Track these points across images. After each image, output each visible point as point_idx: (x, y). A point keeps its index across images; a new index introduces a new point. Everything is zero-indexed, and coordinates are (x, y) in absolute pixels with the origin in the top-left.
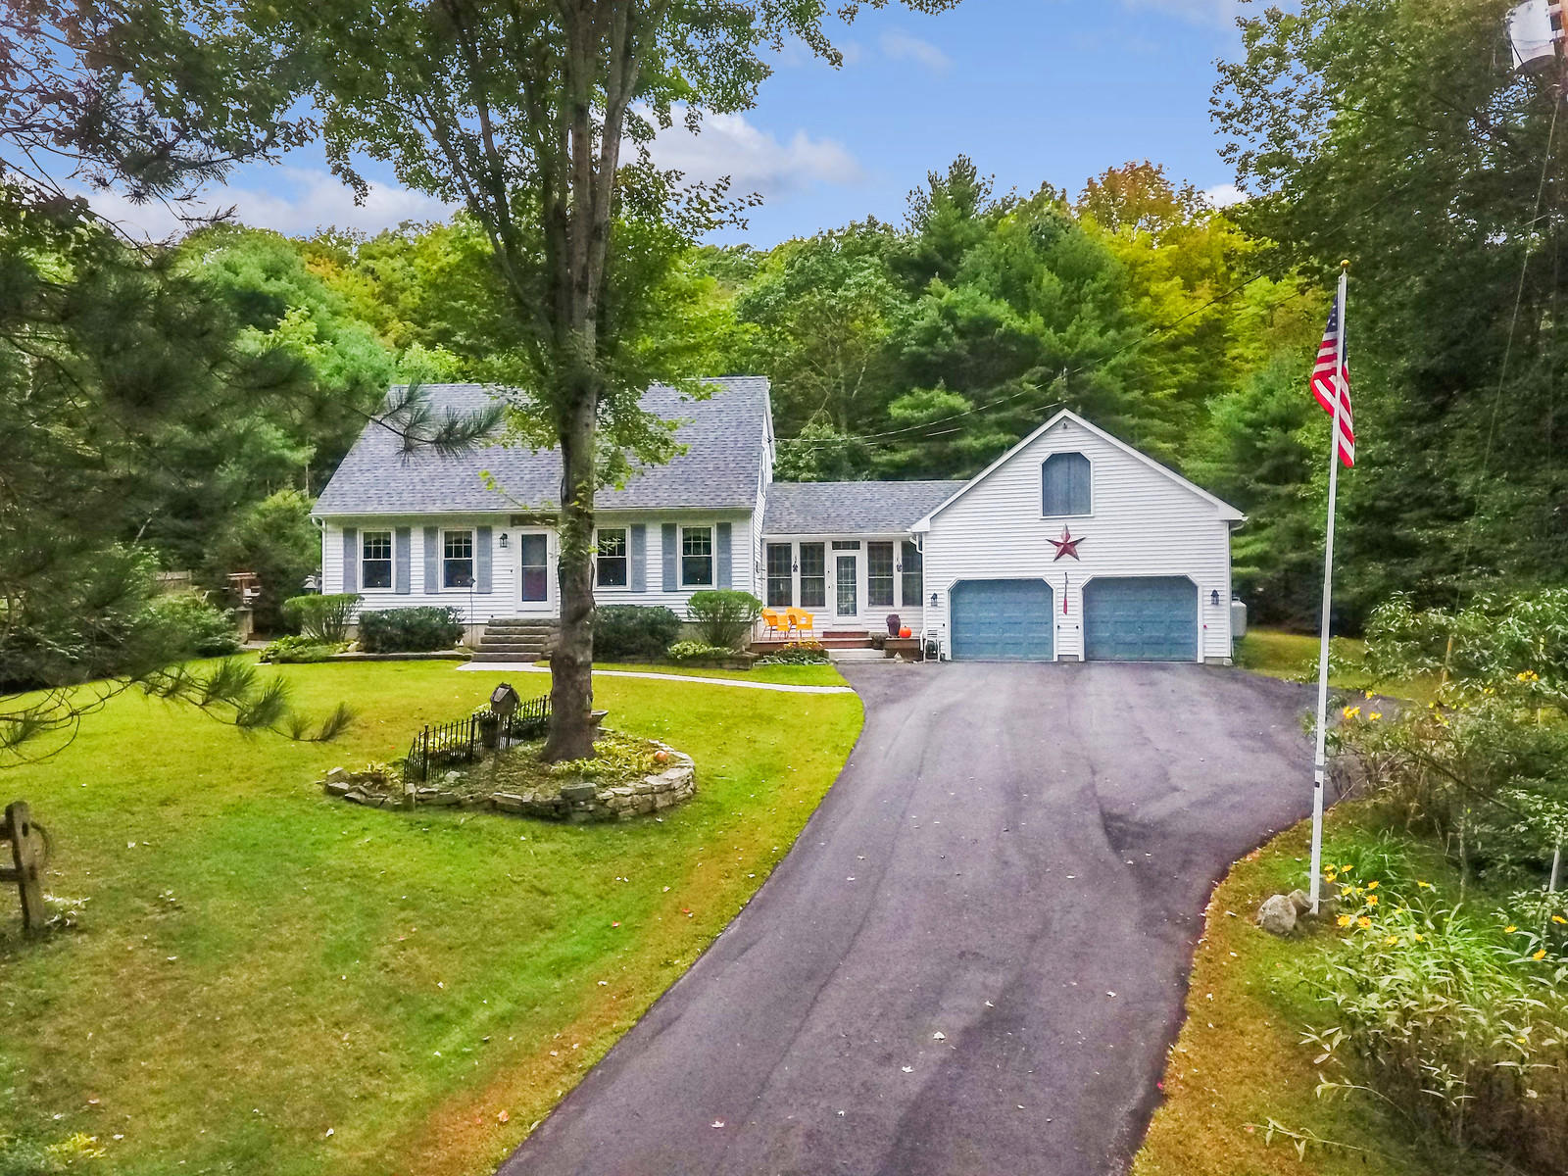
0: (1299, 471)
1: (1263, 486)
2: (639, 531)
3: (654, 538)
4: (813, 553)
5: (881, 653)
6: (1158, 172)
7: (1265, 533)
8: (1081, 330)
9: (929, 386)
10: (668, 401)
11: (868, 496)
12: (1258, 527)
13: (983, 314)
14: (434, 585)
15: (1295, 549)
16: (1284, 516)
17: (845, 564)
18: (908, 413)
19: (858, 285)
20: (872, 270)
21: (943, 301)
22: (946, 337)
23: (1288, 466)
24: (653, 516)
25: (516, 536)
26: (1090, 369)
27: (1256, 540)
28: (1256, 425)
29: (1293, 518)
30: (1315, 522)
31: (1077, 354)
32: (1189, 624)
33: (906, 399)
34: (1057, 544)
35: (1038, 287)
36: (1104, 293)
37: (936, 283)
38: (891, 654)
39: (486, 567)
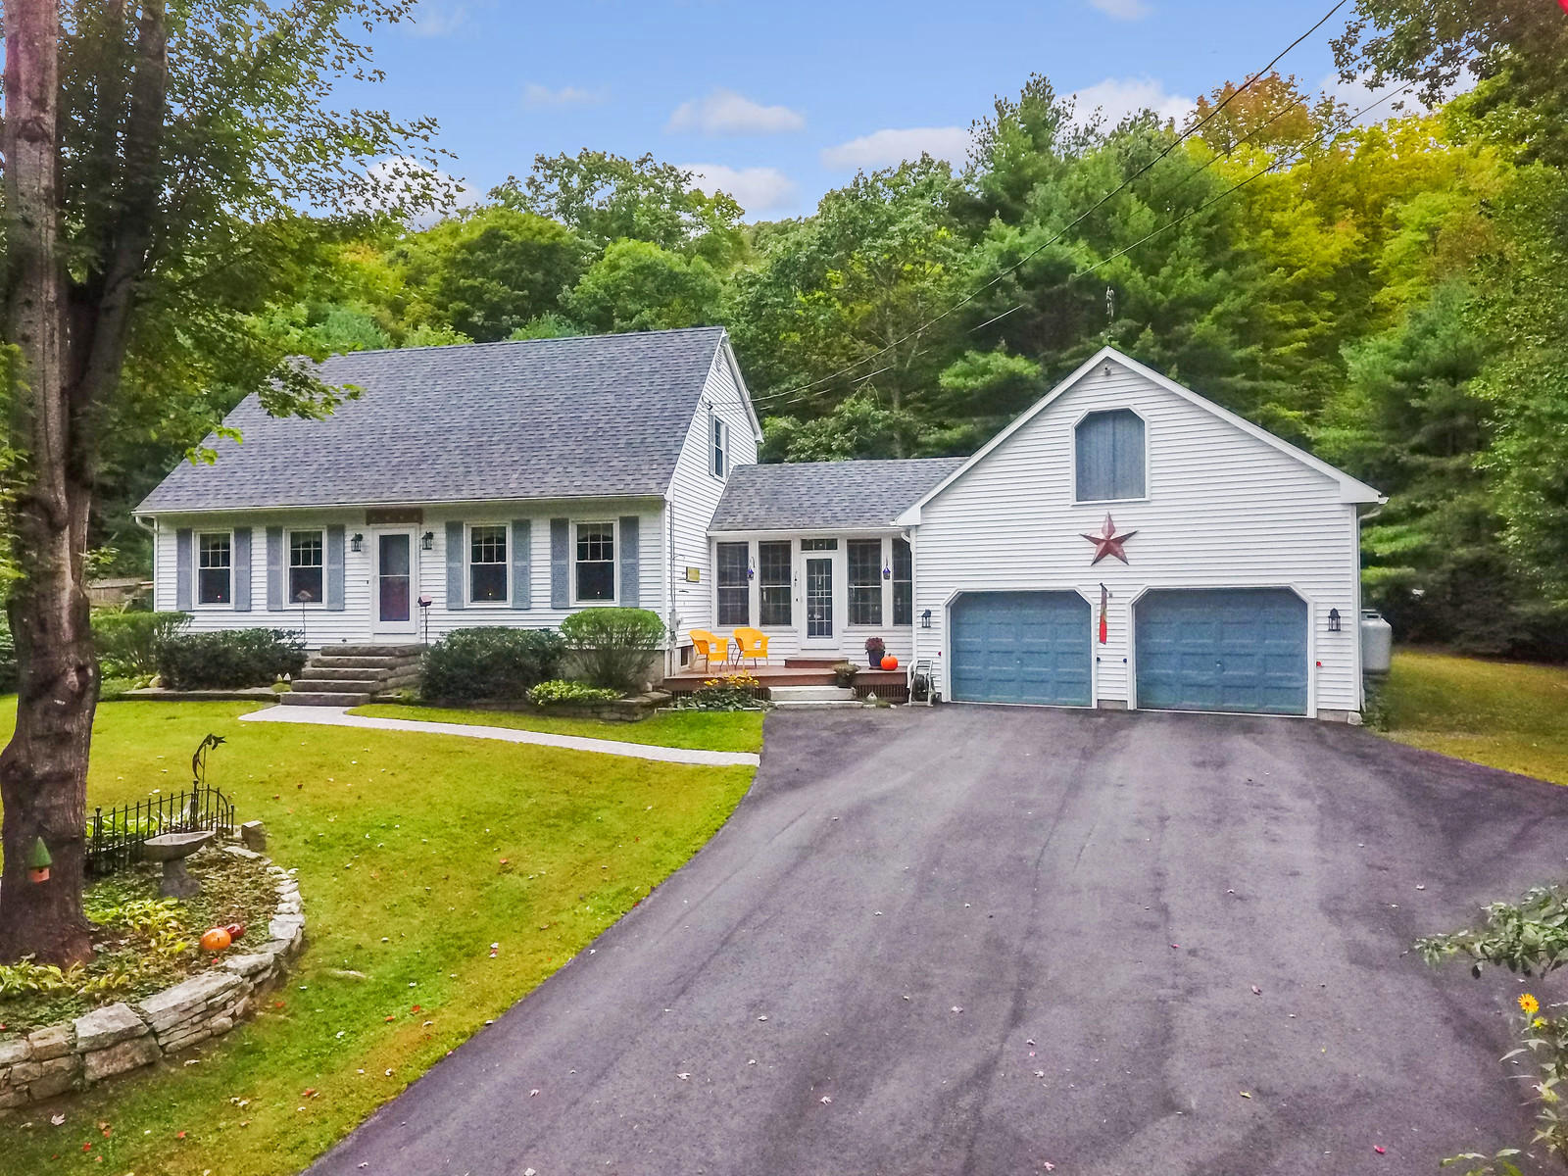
0: (1474, 436)
1: (1421, 459)
2: (523, 528)
3: (541, 539)
4: (776, 555)
5: (849, 692)
6: (1288, 86)
7: (1424, 521)
8: (1179, 271)
9: (986, 350)
10: (593, 362)
11: (858, 479)
12: (1416, 513)
13: (1052, 257)
14: (279, 601)
15: (1466, 542)
16: (1450, 499)
17: (820, 570)
18: (960, 381)
19: (904, 233)
20: (919, 214)
21: (1005, 246)
22: (1007, 287)
23: (1456, 430)
24: (539, 508)
25: (372, 538)
26: (1191, 319)
27: (1410, 531)
28: (1411, 378)
29: (1465, 500)
30: (1496, 505)
31: (1172, 302)
32: (1295, 659)
33: (960, 365)
34: (1097, 541)
35: (1125, 223)
36: (1209, 225)
37: (996, 223)
38: (861, 694)
39: (339, 576)
